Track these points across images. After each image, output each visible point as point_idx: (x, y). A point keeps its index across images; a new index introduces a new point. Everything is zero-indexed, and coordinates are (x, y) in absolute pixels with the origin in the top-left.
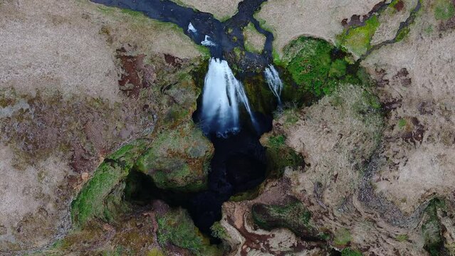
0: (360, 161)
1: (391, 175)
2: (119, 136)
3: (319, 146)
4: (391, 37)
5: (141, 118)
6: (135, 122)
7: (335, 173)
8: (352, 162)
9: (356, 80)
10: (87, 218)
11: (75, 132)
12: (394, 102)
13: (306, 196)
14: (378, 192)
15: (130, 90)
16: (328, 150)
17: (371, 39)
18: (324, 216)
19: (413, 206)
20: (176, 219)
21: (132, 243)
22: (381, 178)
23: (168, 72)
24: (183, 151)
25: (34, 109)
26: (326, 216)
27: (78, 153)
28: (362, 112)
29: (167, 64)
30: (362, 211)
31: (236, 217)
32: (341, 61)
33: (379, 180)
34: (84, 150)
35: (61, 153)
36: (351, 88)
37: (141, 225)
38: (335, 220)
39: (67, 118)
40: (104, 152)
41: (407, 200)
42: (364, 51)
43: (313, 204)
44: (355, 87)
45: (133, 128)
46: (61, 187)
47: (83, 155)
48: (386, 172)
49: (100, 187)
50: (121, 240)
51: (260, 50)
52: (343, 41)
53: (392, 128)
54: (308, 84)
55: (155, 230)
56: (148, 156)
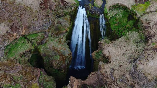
0: (133, 59)
1: (145, 63)
2: (34, 23)
3: (116, 53)
4: (154, 10)
5: (45, 19)
6: (42, 19)
7: (121, 64)
8: (129, 60)
9: (136, 30)
10: (11, 57)
11: (16, 17)
12: (151, 36)
13: (106, 74)
14: (138, 69)
15: (44, 8)
16: (119, 55)
17: (146, 9)
18: (112, 83)
19: (153, 78)
20: (49, 79)
21: (27, 77)
22: (141, 63)
23: (61, 8)
24: (59, 49)
25: (2, 4)
26: (113, 83)
27: (15, 25)
28: (137, 42)
29: (61, 4)
30: (130, 80)
31: (75, 85)
32: (132, 21)
33: (140, 64)
34: (18, 24)
35: (8, 23)
36: (134, 33)
37: (33, 71)
38: (117, 85)
39: (15, 11)
40: (26, 28)
41: (151, 74)
42: (142, 14)
43: (109, 78)
44: (136, 33)
45: (40, 21)
46: (4, 35)
47: (17, 26)
48: (143, 61)
49: (20, 49)
50: (23, 74)
51: (100, 6)
52: (134, 8)
53: (149, 45)
54: (116, 31)
55: (38, 76)
56: (44, 46)
